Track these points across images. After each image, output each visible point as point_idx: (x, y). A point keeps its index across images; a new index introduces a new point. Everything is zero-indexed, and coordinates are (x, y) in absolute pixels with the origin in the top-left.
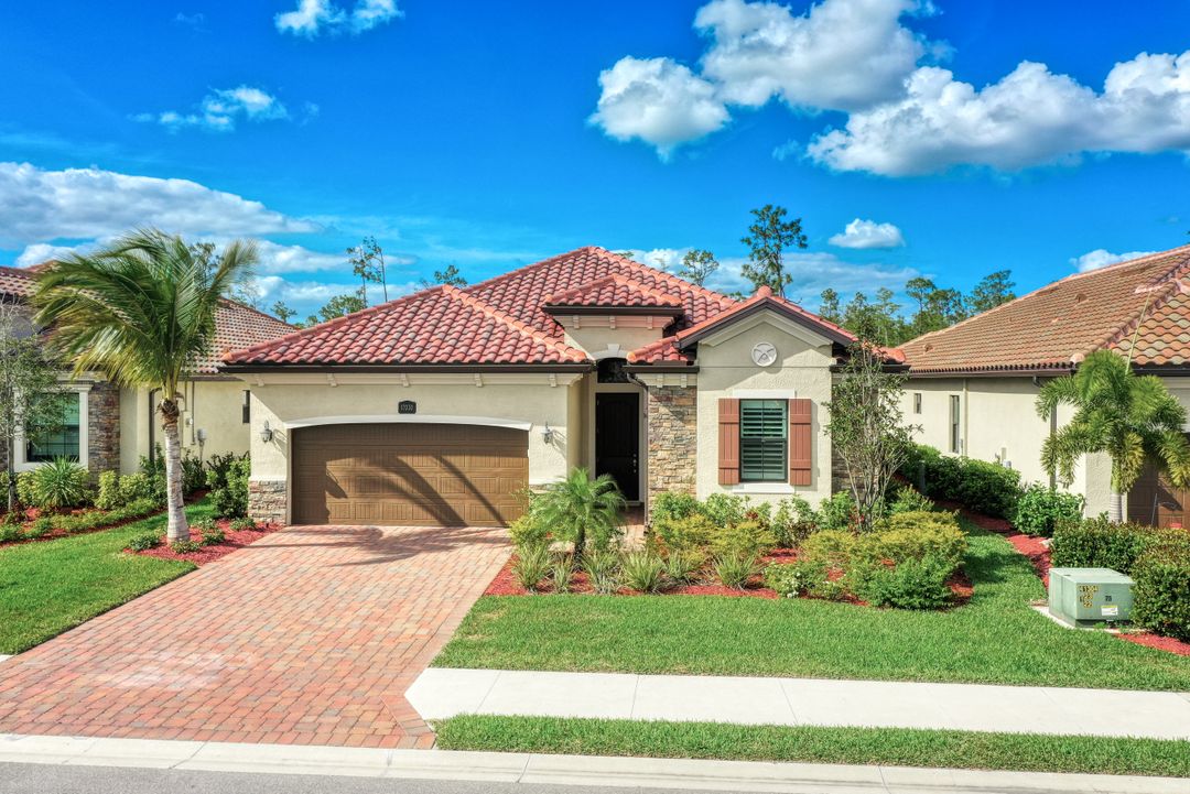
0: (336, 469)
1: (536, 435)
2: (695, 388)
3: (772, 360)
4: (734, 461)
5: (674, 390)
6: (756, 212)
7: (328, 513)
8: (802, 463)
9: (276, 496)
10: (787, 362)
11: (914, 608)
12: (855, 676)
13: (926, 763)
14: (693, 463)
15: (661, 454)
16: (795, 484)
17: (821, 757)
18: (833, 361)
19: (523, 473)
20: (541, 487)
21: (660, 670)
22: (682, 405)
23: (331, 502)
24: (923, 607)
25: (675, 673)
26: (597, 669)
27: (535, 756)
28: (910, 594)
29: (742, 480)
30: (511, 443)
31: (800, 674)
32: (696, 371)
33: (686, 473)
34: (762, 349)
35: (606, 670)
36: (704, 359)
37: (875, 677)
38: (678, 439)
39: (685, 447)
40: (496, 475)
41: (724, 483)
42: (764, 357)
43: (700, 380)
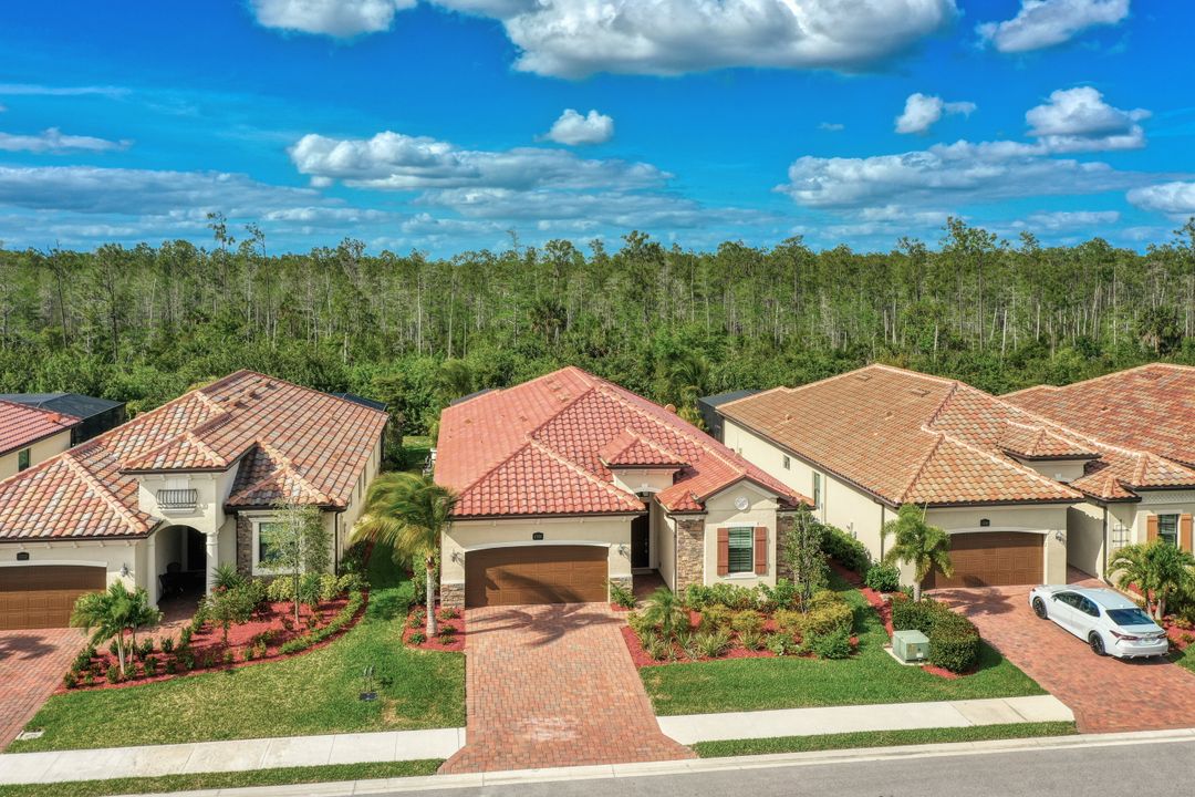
0: (491, 573)
1: (614, 549)
2: (703, 521)
3: (745, 507)
4: (726, 562)
5: (691, 522)
7: (487, 599)
8: (762, 562)
9: (458, 593)
10: (753, 507)
14: (702, 562)
15: (684, 558)
16: (757, 573)
18: (777, 506)
19: (605, 570)
20: (617, 579)
22: (696, 530)
23: (489, 592)
29: (730, 571)
30: (599, 554)
32: (707, 513)
33: (697, 568)
34: (740, 501)
36: (710, 506)
38: (694, 549)
39: (697, 554)
40: (588, 572)
41: (720, 574)
42: (742, 505)
43: (707, 518)
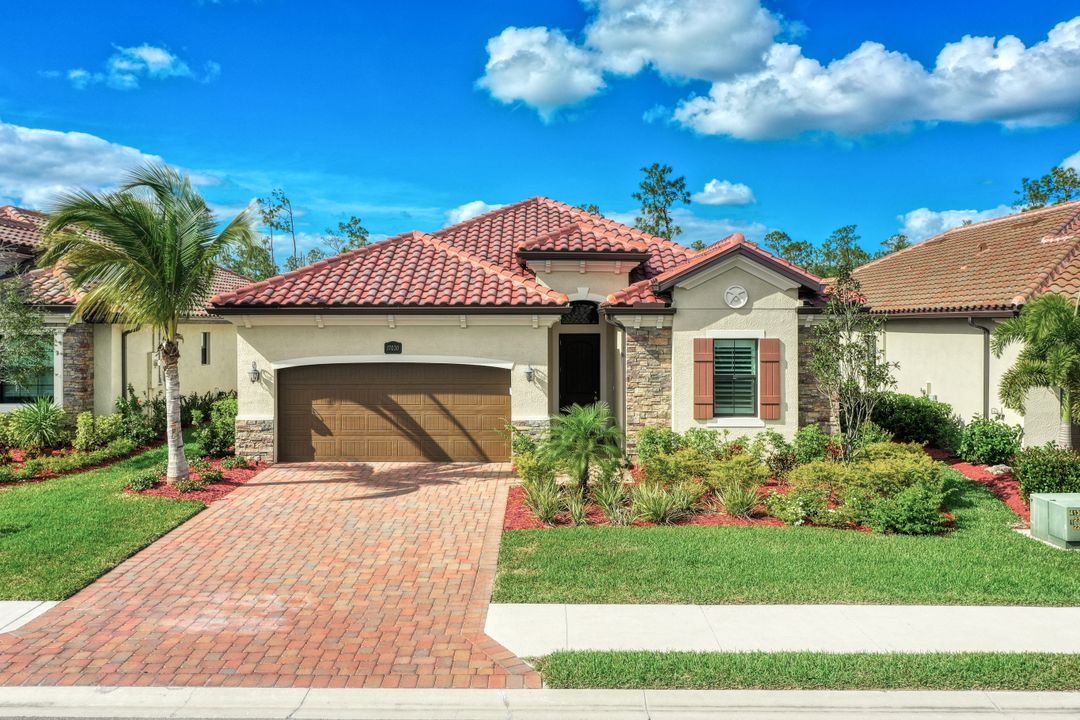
0: (320, 408)
1: (519, 373)
2: (670, 329)
3: (743, 303)
4: (709, 397)
5: (649, 330)
6: (645, 170)
7: (313, 450)
8: (771, 398)
9: (263, 435)
10: (757, 304)
11: (915, 533)
12: (905, 601)
13: (1026, 687)
14: (668, 399)
15: (637, 391)
16: (765, 418)
17: (925, 683)
18: (799, 303)
19: (506, 411)
20: (523, 423)
21: (719, 599)
22: (657, 345)
23: (317, 440)
24: (925, 533)
25: (734, 602)
26: (658, 601)
27: (650, 693)
28: (912, 520)
29: (716, 415)
30: (495, 381)
31: (853, 601)
32: (673, 312)
33: (661, 408)
34: (735, 293)
35: (668, 601)
36: (680, 301)
37: (924, 601)
38: (654, 377)
39: (660, 385)
40: (479, 412)
41: (699, 417)
42: (736, 299)
43: (677, 321)
